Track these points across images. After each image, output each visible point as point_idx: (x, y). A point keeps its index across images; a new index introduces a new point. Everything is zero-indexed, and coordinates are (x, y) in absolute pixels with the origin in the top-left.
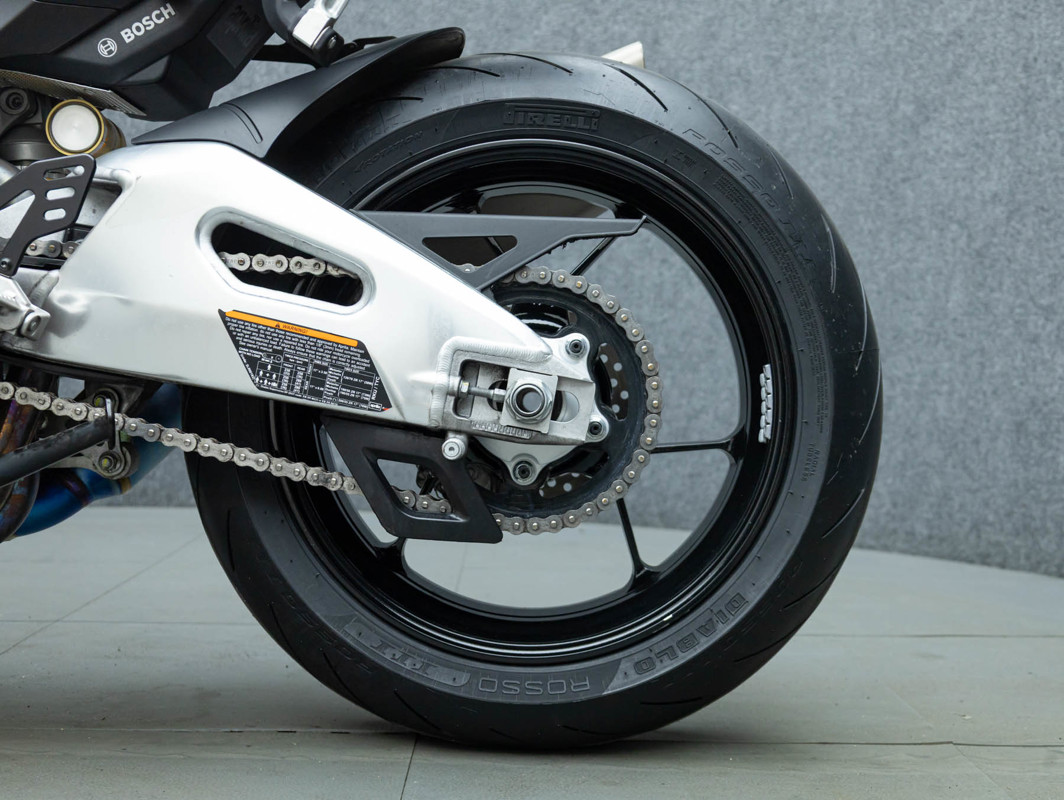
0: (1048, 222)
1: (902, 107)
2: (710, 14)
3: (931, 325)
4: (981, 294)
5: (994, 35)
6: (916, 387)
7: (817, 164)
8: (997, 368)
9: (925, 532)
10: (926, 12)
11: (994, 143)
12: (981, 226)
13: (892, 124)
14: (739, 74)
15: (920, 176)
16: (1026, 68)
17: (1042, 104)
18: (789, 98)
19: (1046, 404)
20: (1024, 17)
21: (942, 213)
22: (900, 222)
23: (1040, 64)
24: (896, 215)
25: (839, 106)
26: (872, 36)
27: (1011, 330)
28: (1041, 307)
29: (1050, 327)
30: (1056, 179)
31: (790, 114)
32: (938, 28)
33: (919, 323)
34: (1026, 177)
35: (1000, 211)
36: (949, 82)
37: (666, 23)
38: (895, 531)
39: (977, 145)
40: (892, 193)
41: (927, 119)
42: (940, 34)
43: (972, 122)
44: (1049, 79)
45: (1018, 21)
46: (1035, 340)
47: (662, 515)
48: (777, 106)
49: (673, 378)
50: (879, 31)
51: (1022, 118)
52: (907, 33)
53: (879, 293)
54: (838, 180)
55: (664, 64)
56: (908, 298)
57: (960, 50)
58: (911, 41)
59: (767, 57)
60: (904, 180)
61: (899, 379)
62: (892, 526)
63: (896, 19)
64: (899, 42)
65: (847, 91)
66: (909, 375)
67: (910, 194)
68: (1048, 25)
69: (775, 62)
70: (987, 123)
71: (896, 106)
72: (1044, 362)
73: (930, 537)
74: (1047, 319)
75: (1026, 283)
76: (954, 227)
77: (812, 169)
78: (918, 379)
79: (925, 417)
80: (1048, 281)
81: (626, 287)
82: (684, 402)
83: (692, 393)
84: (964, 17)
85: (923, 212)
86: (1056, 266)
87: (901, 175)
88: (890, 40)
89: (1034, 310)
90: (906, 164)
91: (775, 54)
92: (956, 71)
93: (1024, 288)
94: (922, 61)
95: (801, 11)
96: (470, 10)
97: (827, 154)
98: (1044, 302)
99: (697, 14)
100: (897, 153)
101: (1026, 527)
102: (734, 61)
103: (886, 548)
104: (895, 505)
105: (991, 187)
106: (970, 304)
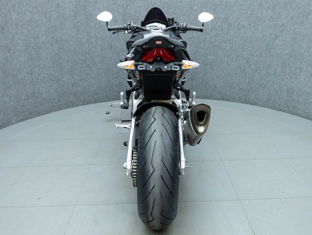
0: (296, 60)
1: (272, 36)
2: (238, 14)
3: (275, 73)
4: (283, 69)
5: (289, 26)
6: (271, 83)
7: (256, 43)
8: (285, 81)
9: (271, 105)
10: (278, 20)
11: (288, 45)
12: (284, 58)
13: (270, 38)
14: (243, 26)
15: (274, 48)
16: (294, 33)
17: (297, 40)
18: (252, 31)
19: (293, 88)
20: (295, 24)
21: (278, 55)
22: (271, 55)
23: (297, 33)
24: (270, 54)
25: (261, 34)
26: (268, 22)
27: (288, 76)
28: (293, 73)
29: (294, 76)
30: (298, 53)
31: (252, 34)
32: (279, 23)
33: (273, 72)
34: (293, 52)
35: (288, 56)
36: (281, 33)
37: (230, 15)
38: (266, 104)
39: (285, 45)
40: (269, 50)
41: (277, 39)
42: (280, 24)
43: (284, 41)
44: (298, 36)
45: (294, 25)
46: (292, 78)
47: (227, 99)
48: (250, 32)
49: (229, 77)
50: (269, 22)
51: (293, 42)
52: (274, 23)
53: (266, 67)
54: (260, 47)
55: (229, 23)
56: (271, 68)
57: (283, 28)
58: (275, 24)
59: (248, 23)
60: (272, 48)
61: (268, 81)
62: (265, 104)
63: (272, 20)
64: (272, 24)
65: (263, 31)
66: (270, 81)
67: (273, 51)
69: (250, 24)
70: (287, 41)
71: (271, 35)
72: (293, 82)
73: (272, 106)
76: (280, 58)
77: (255, 44)
78: (272, 81)
79: (272, 88)
80: (295, 69)
81: (221, 61)
82: (231, 81)
83: (232, 80)
84: (284, 22)
85: (275, 54)
87: (271, 47)
88: (271, 23)
89: (292, 73)
90: (272, 46)
91: (250, 23)
92: (282, 31)
93: (291, 70)
94: (276, 28)
95: (255, 16)
96: (193, 11)
97: (258, 42)
98: (294, 72)
99: (236, 14)
100: (271, 43)
101: (287, 106)
102: (242, 23)
103: (264, 107)
104: (266, 100)
105: (287, 52)
106: (281, 71)
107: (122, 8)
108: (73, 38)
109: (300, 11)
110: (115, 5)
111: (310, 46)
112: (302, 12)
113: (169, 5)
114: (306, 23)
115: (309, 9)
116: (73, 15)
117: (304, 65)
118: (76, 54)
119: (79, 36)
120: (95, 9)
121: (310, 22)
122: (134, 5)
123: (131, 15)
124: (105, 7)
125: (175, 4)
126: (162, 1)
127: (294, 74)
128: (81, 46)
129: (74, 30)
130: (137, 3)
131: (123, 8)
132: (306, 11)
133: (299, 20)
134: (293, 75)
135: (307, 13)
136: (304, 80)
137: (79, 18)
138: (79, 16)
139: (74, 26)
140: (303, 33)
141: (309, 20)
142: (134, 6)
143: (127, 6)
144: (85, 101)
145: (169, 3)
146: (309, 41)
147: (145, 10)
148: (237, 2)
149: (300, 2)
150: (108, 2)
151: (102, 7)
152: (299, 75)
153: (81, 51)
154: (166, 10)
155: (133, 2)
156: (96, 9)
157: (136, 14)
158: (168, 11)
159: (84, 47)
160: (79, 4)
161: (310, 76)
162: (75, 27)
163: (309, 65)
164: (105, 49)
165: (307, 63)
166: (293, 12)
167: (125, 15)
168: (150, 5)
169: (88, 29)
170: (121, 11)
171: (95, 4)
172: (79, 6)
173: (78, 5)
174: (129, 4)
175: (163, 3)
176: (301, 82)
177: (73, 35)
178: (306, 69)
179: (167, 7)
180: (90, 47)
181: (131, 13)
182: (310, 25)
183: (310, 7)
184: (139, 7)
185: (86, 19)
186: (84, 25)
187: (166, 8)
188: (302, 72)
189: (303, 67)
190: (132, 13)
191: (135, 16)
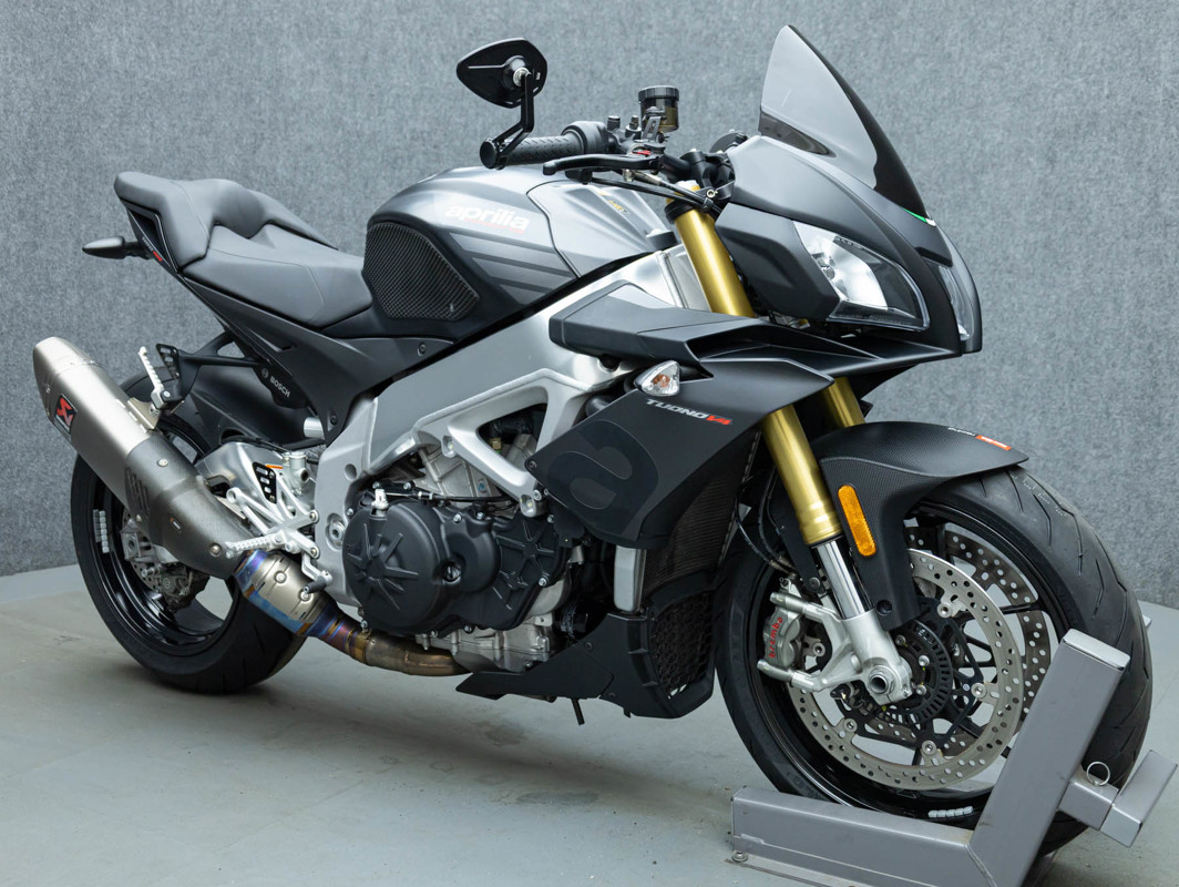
27: (927, 409)
29: (952, 409)
68: (950, 218)
74: (951, 403)
75: (936, 379)
86: (956, 370)
89: (943, 397)
98: (949, 392)
106: (900, 390)
107: (237, 150)
108: (13, 260)
109: (948, 162)
110: (207, 133)
111: (998, 287)
112: (954, 164)
113: (435, 147)
114: (974, 202)
115: (981, 151)
116: (19, 164)
117: (984, 360)
118: (19, 333)
119: (41, 253)
120: (119, 147)
121: (989, 196)
122: (287, 140)
123: (276, 179)
124: (161, 142)
125: (457, 143)
126: (405, 130)
127: (952, 399)
128: (46, 299)
129: (16, 227)
130: (300, 130)
131: (241, 147)
132: (969, 158)
133: (949, 193)
134: (947, 405)
135: (974, 167)
136: (993, 417)
137: (43, 176)
138: (47, 169)
139: (20, 211)
140: (968, 241)
141: (983, 192)
142: (285, 143)
143: (258, 142)
144: (48, 549)
145: (436, 138)
146: (992, 267)
147: (333, 162)
148: (708, 135)
149: (943, 128)
150: (174, 122)
151: (148, 141)
152: (970, 402)
153: (45, 322)
154: (421, 166)
155: (282, 127)
156: (123, 146)
157: (295, 176)
158: (429, 168)
159: (62, 303)
160: (48, 120)
161: (1011, 400)
162: (22, 214)
163: (1002, 360)
164: (154, 316)
165: (994, 354)
166: (923, 167)
167: (247, 177)
168: (355, 142)
169: (83, 227)
170: (231, 160)
171: (121, 125)
172: (46, 128)
173: (44, 125)
174: (266, 136)
175: (408, 136)
176: (979, 425)
177: (13, 249)
178: (993, 374)
179: (425, 153)
180: (87, 305)
181: (274, 170)
182: (989, 208)
183: (983, 145)
184: (309, 148)
185: (75, 185)
186: (64, 208)
187: (420, 157)
188: (979, 390)
189: (983, 369)
190: (278, 170)
191: (294, 186)
